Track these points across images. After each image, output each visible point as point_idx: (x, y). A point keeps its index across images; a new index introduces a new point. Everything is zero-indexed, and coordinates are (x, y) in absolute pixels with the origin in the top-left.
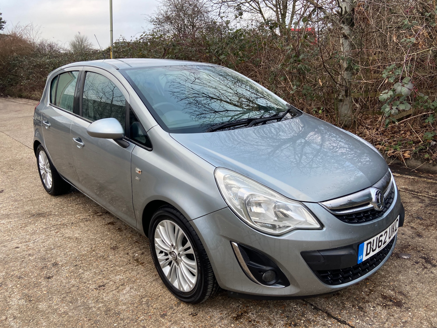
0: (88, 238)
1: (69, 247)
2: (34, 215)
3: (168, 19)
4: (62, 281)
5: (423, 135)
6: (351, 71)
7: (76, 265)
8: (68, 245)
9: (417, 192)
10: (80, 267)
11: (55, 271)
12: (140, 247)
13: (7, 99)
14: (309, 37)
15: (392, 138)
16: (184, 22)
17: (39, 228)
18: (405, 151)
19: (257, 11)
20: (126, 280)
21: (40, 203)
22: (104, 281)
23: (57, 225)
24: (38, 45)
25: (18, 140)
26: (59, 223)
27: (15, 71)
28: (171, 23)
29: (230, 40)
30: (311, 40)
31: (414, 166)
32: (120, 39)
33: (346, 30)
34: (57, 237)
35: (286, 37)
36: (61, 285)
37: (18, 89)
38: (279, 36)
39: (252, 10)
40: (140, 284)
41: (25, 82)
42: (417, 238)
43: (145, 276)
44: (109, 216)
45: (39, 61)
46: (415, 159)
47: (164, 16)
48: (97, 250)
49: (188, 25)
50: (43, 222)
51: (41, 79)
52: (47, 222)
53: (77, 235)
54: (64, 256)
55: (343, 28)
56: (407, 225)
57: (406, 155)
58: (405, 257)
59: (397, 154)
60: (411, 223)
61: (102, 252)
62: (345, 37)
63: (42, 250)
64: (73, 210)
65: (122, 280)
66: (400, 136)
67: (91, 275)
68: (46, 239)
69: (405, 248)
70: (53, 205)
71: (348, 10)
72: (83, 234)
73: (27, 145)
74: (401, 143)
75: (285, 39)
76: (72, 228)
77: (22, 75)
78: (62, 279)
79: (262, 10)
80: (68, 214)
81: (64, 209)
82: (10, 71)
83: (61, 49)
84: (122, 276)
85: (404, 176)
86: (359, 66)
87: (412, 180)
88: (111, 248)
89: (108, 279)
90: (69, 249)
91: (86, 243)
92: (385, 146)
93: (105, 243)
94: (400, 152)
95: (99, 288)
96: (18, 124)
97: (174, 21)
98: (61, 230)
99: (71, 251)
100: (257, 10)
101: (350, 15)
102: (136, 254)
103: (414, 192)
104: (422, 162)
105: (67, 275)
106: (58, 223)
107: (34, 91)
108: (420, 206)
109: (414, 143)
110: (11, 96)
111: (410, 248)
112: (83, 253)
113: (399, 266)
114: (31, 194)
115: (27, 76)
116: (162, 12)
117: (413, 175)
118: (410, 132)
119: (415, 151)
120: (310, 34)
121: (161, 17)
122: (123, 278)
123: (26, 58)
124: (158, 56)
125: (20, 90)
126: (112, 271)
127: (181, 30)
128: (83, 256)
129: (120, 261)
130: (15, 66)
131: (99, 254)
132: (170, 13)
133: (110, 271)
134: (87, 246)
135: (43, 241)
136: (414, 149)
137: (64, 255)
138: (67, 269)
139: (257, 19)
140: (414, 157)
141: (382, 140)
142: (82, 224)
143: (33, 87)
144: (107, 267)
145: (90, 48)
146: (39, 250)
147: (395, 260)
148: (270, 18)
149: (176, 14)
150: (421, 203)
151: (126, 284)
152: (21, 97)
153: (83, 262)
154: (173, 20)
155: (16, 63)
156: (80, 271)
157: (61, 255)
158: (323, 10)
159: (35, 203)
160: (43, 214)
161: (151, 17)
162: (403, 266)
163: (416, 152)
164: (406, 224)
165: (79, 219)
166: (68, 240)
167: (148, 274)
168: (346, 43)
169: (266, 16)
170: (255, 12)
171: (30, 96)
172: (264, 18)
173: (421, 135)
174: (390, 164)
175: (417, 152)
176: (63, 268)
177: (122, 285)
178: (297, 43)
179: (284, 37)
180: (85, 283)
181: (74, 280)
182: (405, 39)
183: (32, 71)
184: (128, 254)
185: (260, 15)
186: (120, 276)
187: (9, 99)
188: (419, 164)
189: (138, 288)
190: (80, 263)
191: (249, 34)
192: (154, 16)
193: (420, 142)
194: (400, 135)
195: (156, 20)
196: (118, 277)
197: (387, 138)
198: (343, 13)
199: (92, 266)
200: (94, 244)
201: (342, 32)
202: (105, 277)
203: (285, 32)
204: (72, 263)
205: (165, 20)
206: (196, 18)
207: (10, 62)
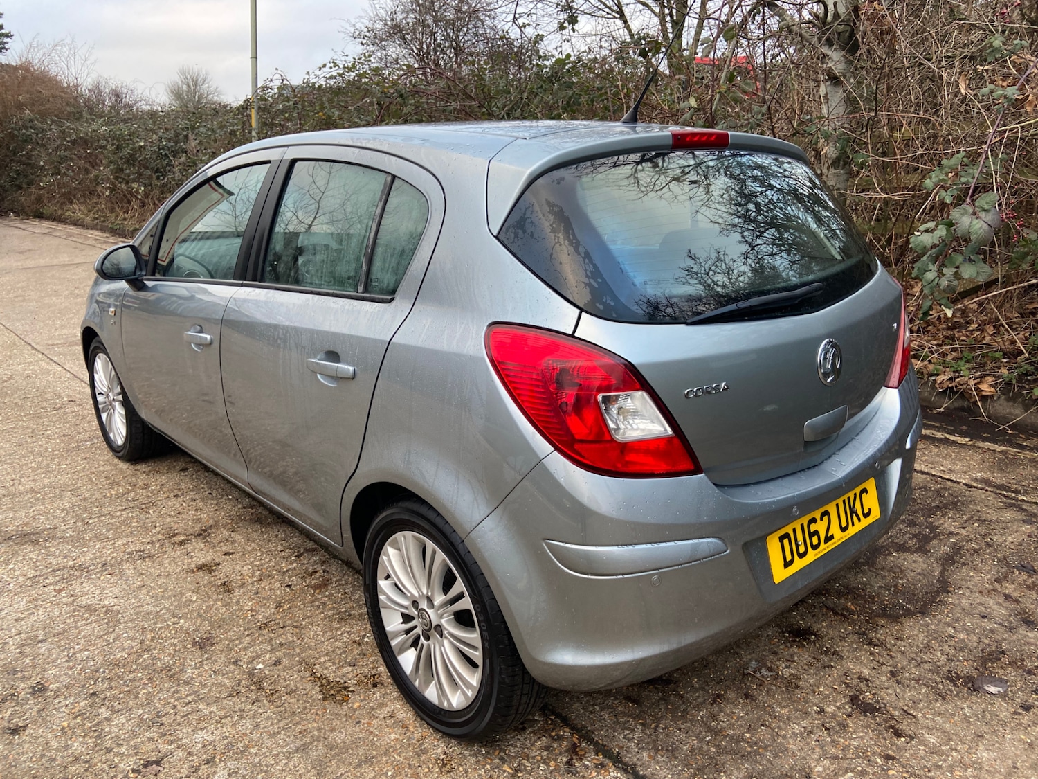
0: (138, 610)
1: (85, 637)
2: (10, 538)
3: (396, 31)
4: (47, 744)
5: (1027, 335)
6: (847, 167)
7: (94, 694)
8: (82, 631)
9: (1017, 492)
10: (104, 699)
11: (35, 709)
12: (273, 642)
13: (6, 222)
14: (739, 78)
15: (947, 341)
16: (436, 40)
17: (18, 577)
18: (981, 377)
19: (614, 14)
20: (220, 747)
21: (31, 502)
22: (161, 747)
23: (64, 567)
24: (87, 92)
25: (11, 328)
26: (71, 563)
27: (27, 153)
28: (404, 40)
29: (541, 83)
30: (746, 88)
31: (1004, 417)
32: (275, 78)
33: (836, 60)
34: (58, 604)
35: (683, 77)
36: (42, 756)
37: (33, 197)
38: (665, 75)
39: (601, 10)
40: (257, 760)
41: (49, 181)
42: (1023, 631)
43: (273, 735)
44: (202, 545)
45: (84, 129)
46: (1009, 399)
47: (385, 24)
48: (155, 649)
49: (445, 47)
50: (31, 559)
51: (87, 174)
52: (40, 558)
53: (112, 600)
54: (66, 664)
55: (828, 56)
56: (994, 590)
57: (985, 387)
58: (993, 690)
59: (962, 385)
60: (1005, 584)
61: (170, 654)
62: (834, 79)
63: (11, 643)
64: (112, 524)
65: (210, 745)
66: (967, 336)
67: (128, 727)
68: (29, 609)
69: (991, 660)
70: (63, 510)
71: (842, 10)
72: (126, 598)
73: (30, 342)
74: (973, 354)
75: (680, 84)
76: (102, 578)
77: (42, 163)
78: (50, 735)
79: (626, 11)
80: (97, 538)
81: (91, 521)
82: (15, 154)
83: (143, 102)
84: (212, 733)
85: (980, 444)
86: (869, 156)
87: (1001, 456)
88: (194, 644)
89: (172, 742)
90: (83, 642)
91: (130, 624)
92: (930, 361)
93: (181, 627)
94: (968, 379)
95: (144, 770)
96: (19, 285)
97: (411, 37)
98: (71, 585)
99: (86, 650)
100: (613, 11)
101: (845, 23)
102: (258, 664)
103: (1009, 490)
104: (1026, 408)
105: (65, 724)
106: (67, 562)
107: (71, 202)
108: (1025, 533)
109: (1005, 355)
110: (17, 214)
111: (1005, 660)
112: (118, 656)
113: (977, 716)
114: (14, 476)
115: (55, 167)
116: (382, 13)
117: (1002, 442)
118: (994, 327)
119: (1007, 377)
120: (743, 72)
121: (379, 25)
122: (214, 741)
123: (53, 121)
124: (364, 122)
125: (39, 200)
126: (186, 715)
127: (427, 57)
128: (118, 665)
129: (214, 684)
130: (27, 140)
131: (160, 659)
132: (401, 17)
133: (182, 717)
134: (131, 634)
135: (19, 615)
136: (1005, 371)
137: (67, 661)
138: (67, 706)
139: (614, 33)
140: (1004, 394)
141: (921, 346)
142: (128, 569)
143: (69, 193)
144: (176, 703)
145: (216, 99)
146: (5, 643)
147: (966, 699)
148: (645, 31)
149: (416, 18)
150: (1028, 524)
151: (220, 760)
152: (40, 216)
153: (114, 684)
154: (408, 34)
155: (29, 133)
156: (100, 711)
157: (59, 661)
158: (777, 9)
159: (19, 502)
160: (34, 534)
161: (354, 25)
162: (988, 716)
163: (1011, 380)
164: (991, 587)
165: (124, 552)
166: (86, 616)
167: (284, 729)
168: (837, 96)
169: (635, 25)
170: (609, 16)
171: (61, 215)
172: (630, 31)
173: (1021, 335)
174: (942, 409)
175: (1014, 382)
176: (57, 701)
177: (208, 762)
178: (710, 93)
179: (677, 77)
180: (109, 751)
181: (81, 739)
182: (992, 86)
183: (66, 154)
184: (236, 663)
185: (619, 23)
186: (207, 732)
187: (12, 221)
188: (1017, 412)
189: (252, 772)
190: (105, 686)
191: (591, 70)
192: (363, 23)
193: (1021, 353)
194: (968, 333)
195: (368, 34)
196: (201, 736)
197: (935, 342)
198: (829, 18)
199: (137, 697)
200: (151, 631)
201: (825, 66)
202: (165, 735)
203: (680, 65)
204: (84, 686)
205: (389, 33)
206: (465, 30)
207: (16, 132)
